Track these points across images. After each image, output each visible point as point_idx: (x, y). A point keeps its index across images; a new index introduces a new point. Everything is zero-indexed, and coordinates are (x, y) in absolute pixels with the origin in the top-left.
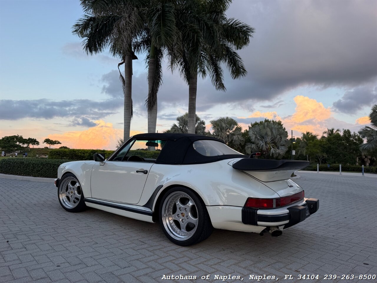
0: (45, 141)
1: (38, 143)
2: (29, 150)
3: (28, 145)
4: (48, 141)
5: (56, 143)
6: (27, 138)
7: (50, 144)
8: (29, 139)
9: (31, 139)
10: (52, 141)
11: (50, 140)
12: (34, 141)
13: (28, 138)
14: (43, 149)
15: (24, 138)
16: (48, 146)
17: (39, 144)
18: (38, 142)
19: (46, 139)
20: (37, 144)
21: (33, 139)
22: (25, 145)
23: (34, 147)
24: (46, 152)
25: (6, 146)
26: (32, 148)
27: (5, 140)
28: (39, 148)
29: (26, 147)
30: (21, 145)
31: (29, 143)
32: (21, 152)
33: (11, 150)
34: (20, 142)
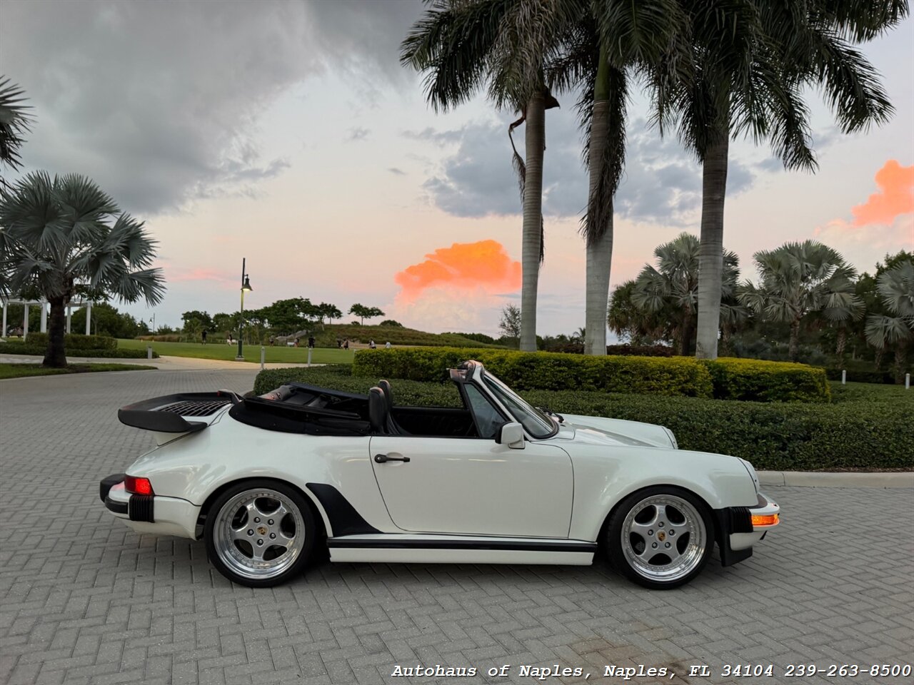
0: (352, 310)
1: (339, 314)
2: (323, 329)
3: (321, 318)
4: (357, 309)
5: (373, 314)
6: (318, 304)
7: (362, 315)
8: (323, 306)
9: (326, 305)
10: (366, 308)
11: (361, 307)
12: (331, 311)
13: (320, 304)
14: (349, 326)
15: (313, 304)
16: (358, 319)
17: (340, 316)
18: (339, 311)
19: (354, 305)
20: (336, 315)
21: (330, 305)
22: (315, 319)
23: (332, 323)
24: (354, 332)
25: (281, 320)
26: (328, 325)
27: (279, 309)
28: (341, 326)
29: (317, 323)
30: (307, 317)
31: (321, 315)
32: (307, 332)
33: (290, 329)
34: (306, 312)
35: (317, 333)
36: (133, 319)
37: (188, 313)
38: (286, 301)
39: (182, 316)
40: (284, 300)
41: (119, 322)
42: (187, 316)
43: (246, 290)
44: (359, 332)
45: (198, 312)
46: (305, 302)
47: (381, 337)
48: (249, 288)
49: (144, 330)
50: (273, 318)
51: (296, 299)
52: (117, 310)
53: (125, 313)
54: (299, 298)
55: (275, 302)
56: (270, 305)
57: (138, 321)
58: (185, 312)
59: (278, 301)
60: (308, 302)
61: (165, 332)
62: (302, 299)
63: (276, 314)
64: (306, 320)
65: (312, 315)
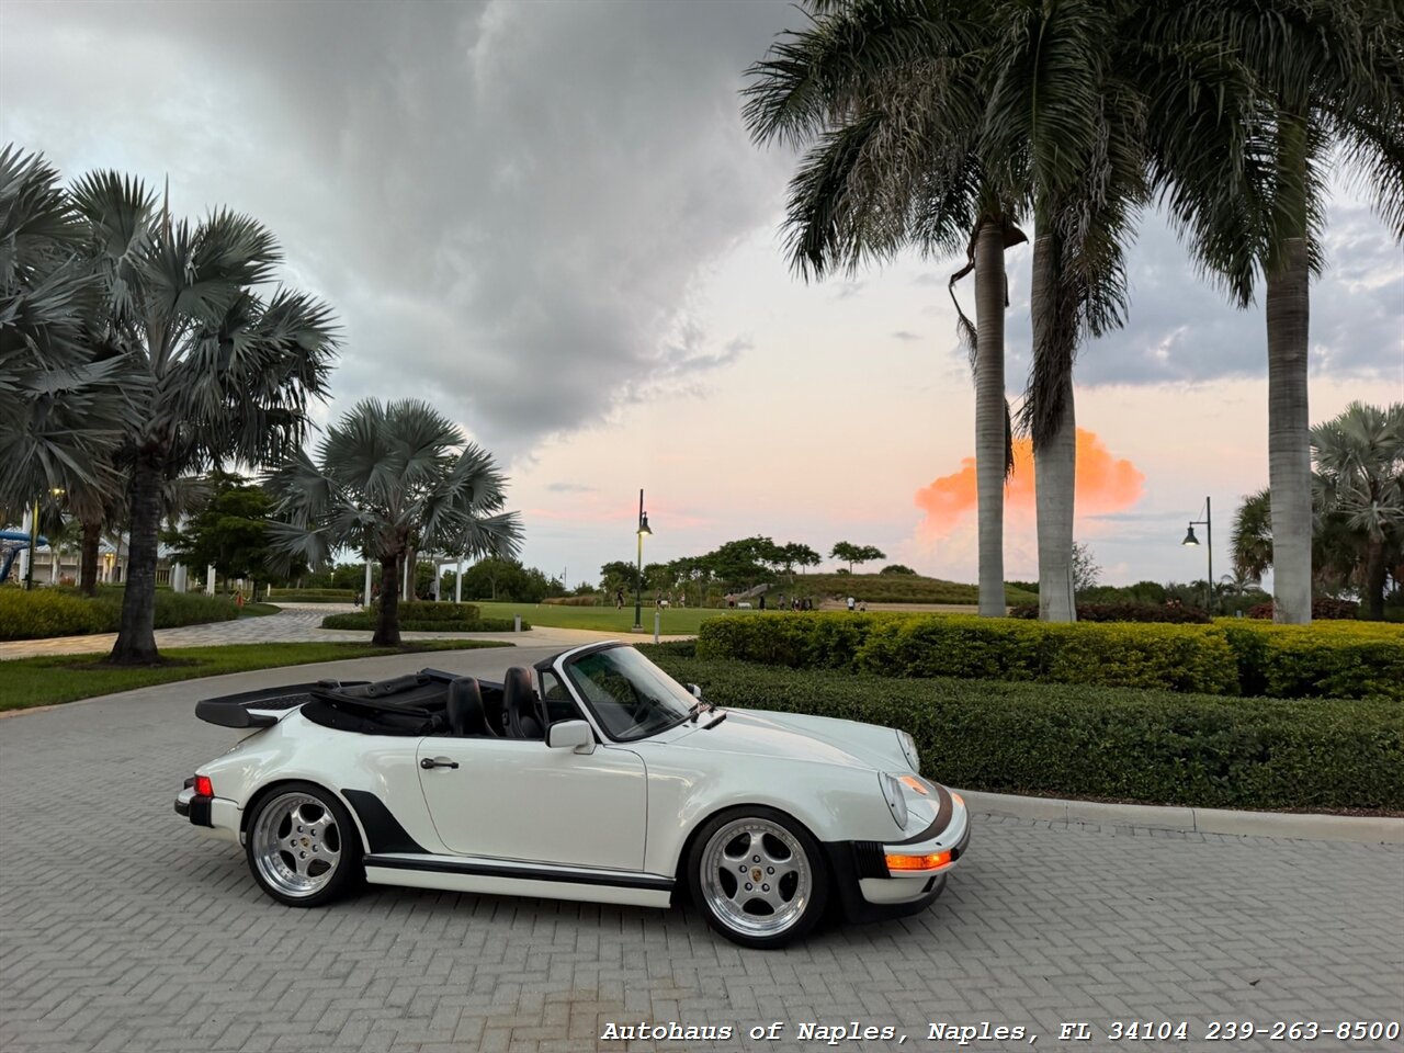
0: (836, 552)
1: (816, 559)
2: (792, 582)
3: (788, 566)
4: (843, 550)
5: (867, 557)
6: (784, 545)
7: (850, 559)
8: (791, 547)
9: (795, 545)
10: (857, 548)
11: (849, 546)
12: (804, 554)
13: (786, 544)
14: (831, 576)
15: (776, 545)
16: (846, 565)
17: (818, 562)
18: (816, 555)
19: (838, 545)
20: (813, 560)
21: (801, 546)
22: (781, 567)
23: (806, 572)
24: (839, 586)
25: (730, 570)
26: (801, 576)
27: (728, 555)
28: (820, 575)
29: (784, 572)
30: (769, 565)
31: (789, 560)
32: (769, 586)
33: (743, 583)
34: (766, 558)
35: (783, 587)
36: (542, 576)
37: (609, 565)
38: (738, 542)
39: (602, 570)
40: (735, 541)
41: (523, 580)
42: (608, 569)
43: (644, 533)
44: (845, 584)
45: (622, 563)
46: (766, 543)
47: (879, 591)
48: (649, 530)
49: (557, 590)
50: (719, 569)
51: (752, 539)
52: (521, 565)
53: (532, 568)
54: (756, 537)
55: (724, 545)
56: (716, 549)
57: (549, 579)
58: (605, 564)
59: (728, 544)
60: (769, 543)
61: (585, 590)
62: (761, 539)
63: (724, 562)
64: (765, 569)
65: (776, 562)
